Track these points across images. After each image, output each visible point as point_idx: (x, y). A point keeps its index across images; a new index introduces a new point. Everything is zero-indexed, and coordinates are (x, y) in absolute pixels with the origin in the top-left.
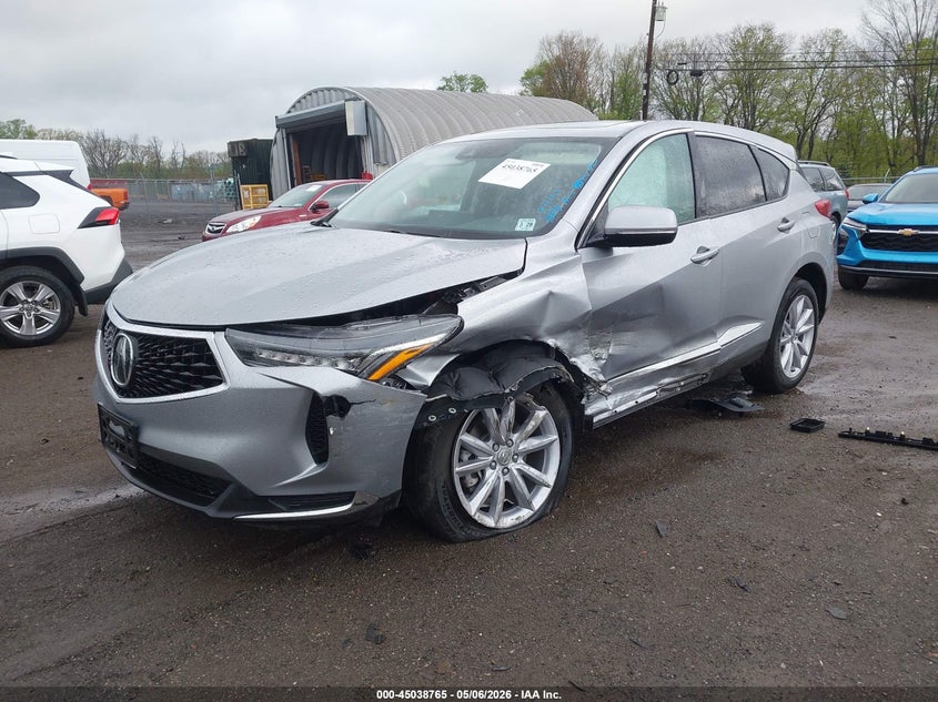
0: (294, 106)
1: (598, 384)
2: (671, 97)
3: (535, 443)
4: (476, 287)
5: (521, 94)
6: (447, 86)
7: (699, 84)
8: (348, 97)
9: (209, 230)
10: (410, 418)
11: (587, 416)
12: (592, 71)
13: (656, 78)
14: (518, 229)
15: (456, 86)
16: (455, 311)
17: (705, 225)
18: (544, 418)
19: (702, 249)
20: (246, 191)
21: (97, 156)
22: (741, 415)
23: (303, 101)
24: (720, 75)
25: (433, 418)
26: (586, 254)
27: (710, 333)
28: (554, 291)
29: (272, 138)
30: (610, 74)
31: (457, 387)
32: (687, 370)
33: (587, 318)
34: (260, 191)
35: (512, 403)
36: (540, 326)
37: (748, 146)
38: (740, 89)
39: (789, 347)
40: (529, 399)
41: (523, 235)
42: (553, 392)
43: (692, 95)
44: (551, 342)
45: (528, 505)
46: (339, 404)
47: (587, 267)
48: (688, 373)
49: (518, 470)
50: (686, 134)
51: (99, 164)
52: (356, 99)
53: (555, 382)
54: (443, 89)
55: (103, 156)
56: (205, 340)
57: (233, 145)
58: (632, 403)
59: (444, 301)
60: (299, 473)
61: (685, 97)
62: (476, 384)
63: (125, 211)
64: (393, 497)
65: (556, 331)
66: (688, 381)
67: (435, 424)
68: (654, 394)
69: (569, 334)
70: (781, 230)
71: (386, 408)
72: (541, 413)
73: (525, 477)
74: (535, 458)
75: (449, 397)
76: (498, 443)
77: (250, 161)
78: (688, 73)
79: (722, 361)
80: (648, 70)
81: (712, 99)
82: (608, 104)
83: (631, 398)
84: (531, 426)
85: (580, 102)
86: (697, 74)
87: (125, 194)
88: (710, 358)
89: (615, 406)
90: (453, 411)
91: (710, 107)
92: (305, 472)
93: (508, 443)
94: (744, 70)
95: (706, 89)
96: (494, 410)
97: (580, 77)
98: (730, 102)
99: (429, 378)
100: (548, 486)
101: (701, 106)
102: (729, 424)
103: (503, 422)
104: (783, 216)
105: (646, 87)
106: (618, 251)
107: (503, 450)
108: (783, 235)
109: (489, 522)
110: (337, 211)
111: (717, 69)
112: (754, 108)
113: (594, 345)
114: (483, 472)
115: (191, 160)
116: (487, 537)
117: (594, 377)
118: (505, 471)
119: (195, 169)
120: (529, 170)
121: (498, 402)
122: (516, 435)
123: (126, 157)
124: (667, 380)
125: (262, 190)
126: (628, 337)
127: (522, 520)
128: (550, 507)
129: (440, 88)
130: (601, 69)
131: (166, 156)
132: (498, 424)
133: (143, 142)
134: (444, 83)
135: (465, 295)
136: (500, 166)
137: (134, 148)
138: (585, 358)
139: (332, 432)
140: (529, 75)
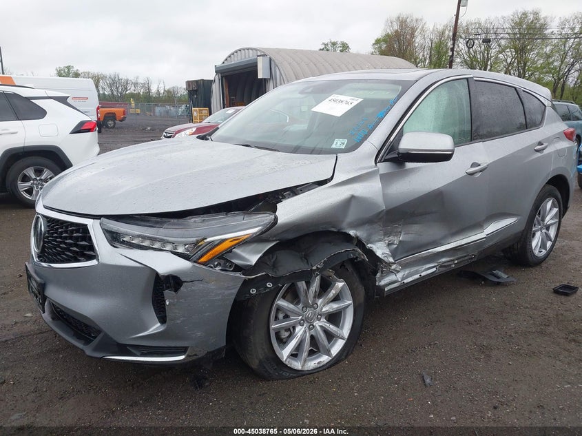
0: (226, 60)
1: (390, 264)
2: (469, 57)
3: (335, 306)
4: (294, 191)
5: (372, 54)
6: (325, 48)
7: (488, 49)
8: (259, 54)
9: (164, 136)
10: (232, 294)
11: (379, 286)
12: (418, 40)
13: (460, 45)
14: (334, 146)
15: (330, 47)
16: (274, 210)
17: (479, 146)
18: (342, 288)
19: (474, 165)
20: (196, 112)
21: (114, 88)
22: (499, 284)
23: (232, 56)
24: (503, 42)
25: (253, 291)
26: (384, 167)
27: (479, 226)
28: (355, 195)
29: (213, 79)
30: (430, 42)
31: (274, 266)
32: (459, 253)
33: (381, 215)
34: (204, 112)
35: (318, 277)
36: (342, 221)
37: (515, 88)
38: (516, 52)
39: (538, 234)
40: (331, 273)
41: (336, 152)
42: (350, 269)
43: (484, 56)
44: (352, 233)
45: (328, 353)
46: (173, 281)
47: (383, 177)
48: (460, 254)
49: (320, 326)
50: (467, 79)
51: (115, 93)
52: (264, 55)
53: (352, 261)
54: (323, 50)
55: (117, 88)
56: (86, 225)
57: (189, 83)
58: (417, 276)
59: (267, 201)
60: (146, 329)
61: (479, 56)
62: (290, 264)
63: (123, 122)
64: (220, 350)
65: (357, 225)
66: (461, 260)
67: (255, 295)
68: (434, 269)
69: (367, 227)
70: (537, 151)
71: (212, 286)
72: (340, 284)
73: (326, 332)
74: (335, 318)
75: (267, 275)
76: (306, 306)
77: (199, 93)
78: (481, 41)
79: (487, 246)
80: (454, 38)
81: (497, 58)
82: (427, 61)
83: (416, 272)
84: (332, 293)
85: (409, 59)
86: (487, 41)
87: (124, 111)
88: (477, 244)
89: (403, 278)
90: (269, 285)
91: (495, 63)
92: (151, 330)
93: (314, 306)
94: (519, 39)
95: (493, 52)
96: (304, 282)
97: (410, 43)
98: (509, 60)
99: (253, 259)
100: (343, 339)
101: (489, 63)
102: (490, 290)
103: (310, 290)
104: (539, 140)
105: (452, 50)
106: (409, 165)
107: (309, 313)
108: (539, 155)
109: (297, 365)
110: (218, 128)
111: (502, 38)
112: (525, 64)
113: (387, 234)
114: (294, 328)
115: (168, 92)
116: (295, 377)
117: (386, 259)
118: (311, 327)
119: (169, 98)
120: (347, 103)
121: (307, 277)
122: (321, 300)
123: (131, 89)
124: (444, 260)
125: (205, 111)
126: (416, 228)
127: (321, 365)
128: (345, 354)
129: (320, 50)
130: (424, 38)
131: (154, 89)
132: (306, 293)
133: (141, 81)
134: (323, 47)
135: (284, 198)
136: (327, 100)
137: (136, 84)
138: (380, 244)
139: (167, 303)
140: (378, 42)
